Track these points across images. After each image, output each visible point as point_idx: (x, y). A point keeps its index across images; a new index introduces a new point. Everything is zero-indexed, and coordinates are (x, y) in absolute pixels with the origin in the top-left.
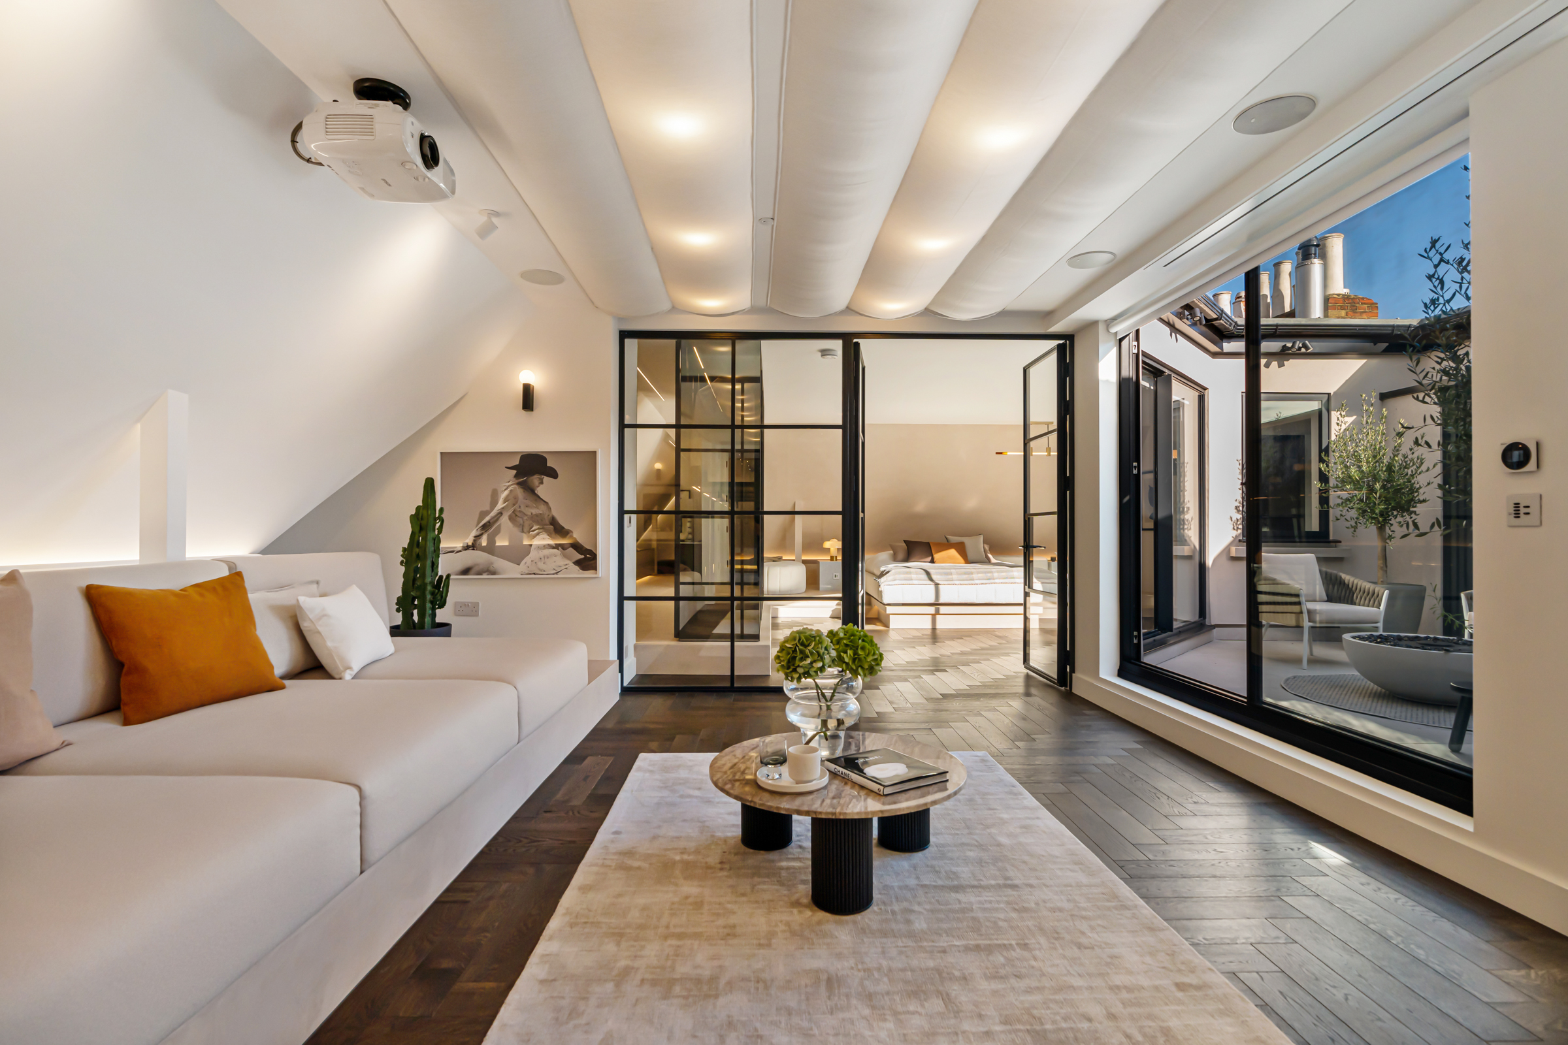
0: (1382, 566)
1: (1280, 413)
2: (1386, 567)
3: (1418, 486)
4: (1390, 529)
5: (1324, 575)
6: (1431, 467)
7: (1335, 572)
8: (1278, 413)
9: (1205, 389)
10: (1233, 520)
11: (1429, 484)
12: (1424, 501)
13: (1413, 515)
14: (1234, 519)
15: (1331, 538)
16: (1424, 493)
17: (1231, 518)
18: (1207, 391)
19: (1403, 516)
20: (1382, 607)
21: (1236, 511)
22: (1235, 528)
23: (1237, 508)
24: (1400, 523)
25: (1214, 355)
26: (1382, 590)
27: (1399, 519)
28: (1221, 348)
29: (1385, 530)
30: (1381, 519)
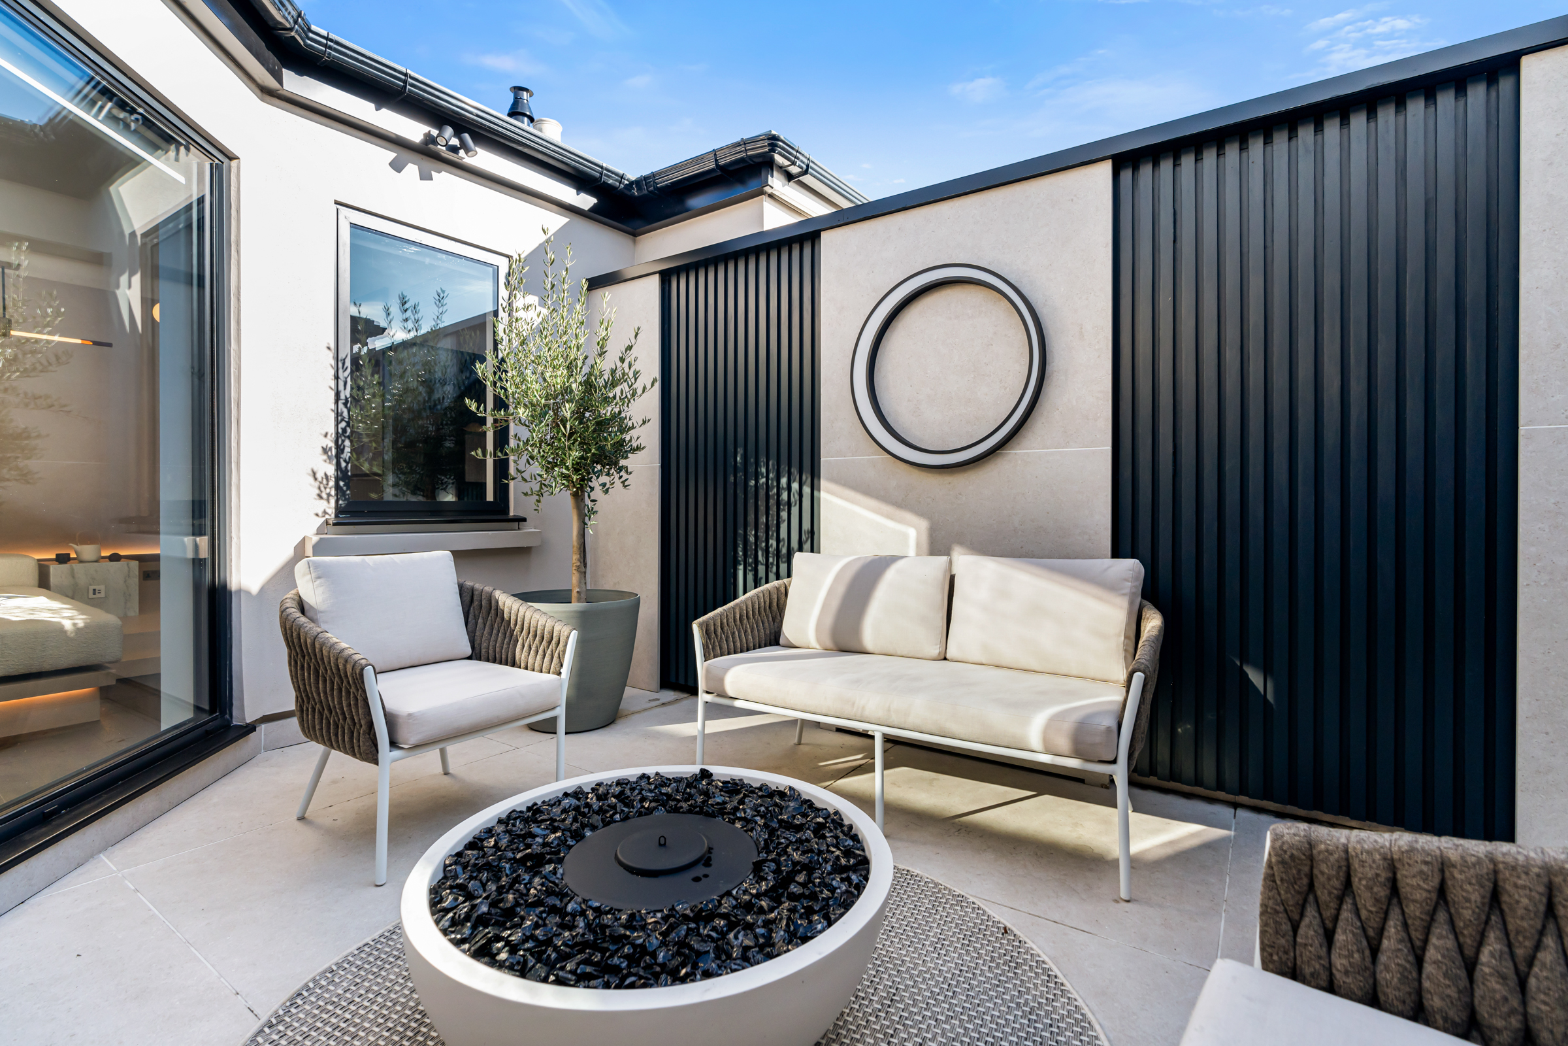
0: (578, 564)
1: (443, 292)
2: (585, 565)
3: (630, 424)
4: (589, 497)
5: (468, 599)
6: (648, 386)
7: (488, 589)
8: (440, 291)
9: (231, 157)
10: (320, 479)
11: (644, 422)
12: (638, 448)
13: (622, 473)
14: (320, 475)
15: (512, 514)
16: (638, 438)
17: (314, 474)
18: (234, 163)
19: (608, 474)
20: (565, 671)
21: (325, 457)
22: (324, 496)
23: (325, 451)
24: (604, 485)
25: (267, 93)
26: (565, 631)
27: (604, 479)
28: (279, 79)
29: (583, 500)
30: (575, 478)
